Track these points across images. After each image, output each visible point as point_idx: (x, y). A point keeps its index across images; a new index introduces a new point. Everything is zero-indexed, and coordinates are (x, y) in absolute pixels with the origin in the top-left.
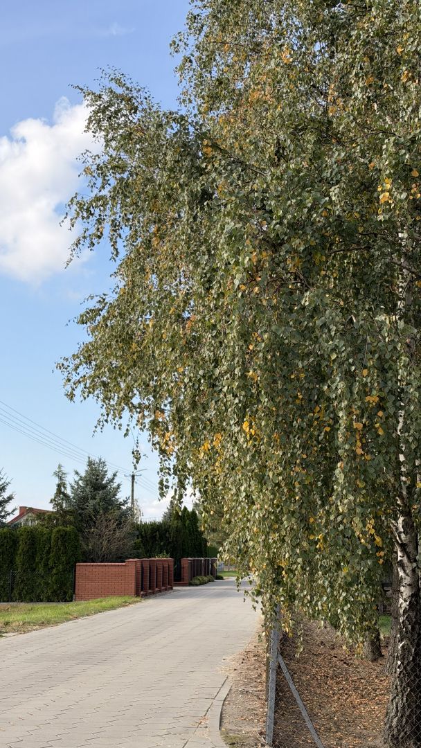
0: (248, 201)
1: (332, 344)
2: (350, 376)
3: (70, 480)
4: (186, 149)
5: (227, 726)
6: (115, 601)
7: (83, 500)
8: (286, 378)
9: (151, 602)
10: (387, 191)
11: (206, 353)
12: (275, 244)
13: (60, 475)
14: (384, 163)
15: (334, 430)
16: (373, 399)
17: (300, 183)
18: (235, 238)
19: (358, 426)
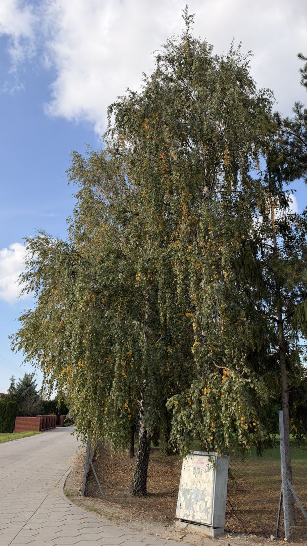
0: (88, 276)
1: (116, 331)
2: (121, 344)
3: (17, 382)
4: (67, 255)
5: (67, 487)
6: (30, 433)
7: (21, 390)
8: (97, 344)
9: (45, 434)
10: (139, 276)
11: (67, 333)
12: (97, 292)
13: (13, 380)
14: (138, 267)
15: (114, 365)
16: (130, 353)
17: (108, 271)
18: (81, 289)
19: (123, 364)
